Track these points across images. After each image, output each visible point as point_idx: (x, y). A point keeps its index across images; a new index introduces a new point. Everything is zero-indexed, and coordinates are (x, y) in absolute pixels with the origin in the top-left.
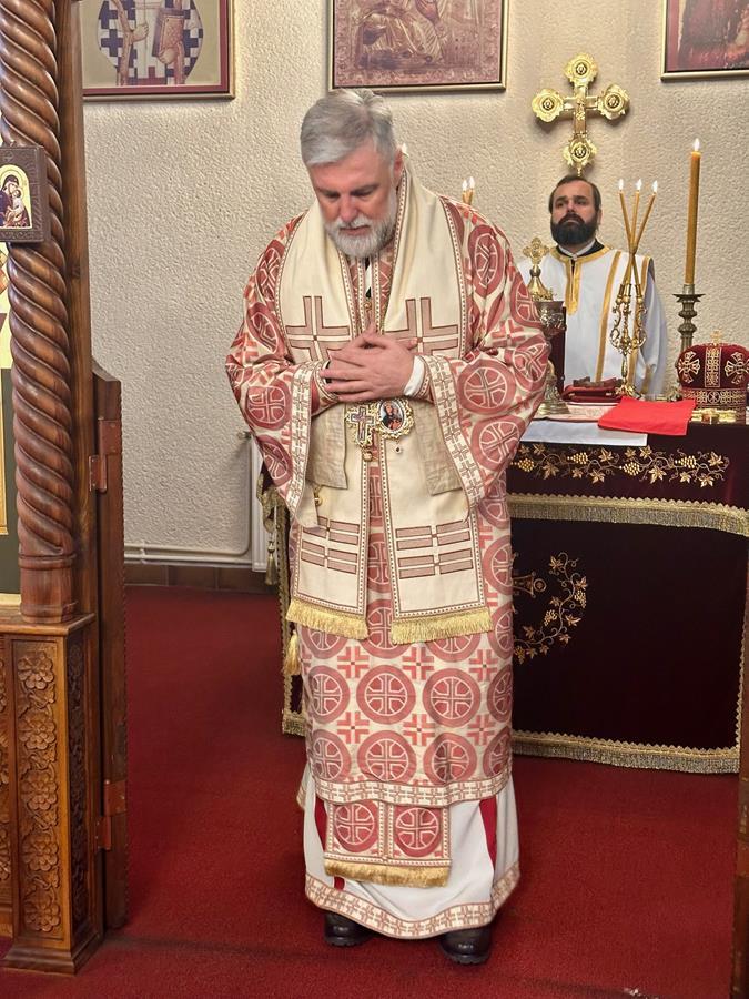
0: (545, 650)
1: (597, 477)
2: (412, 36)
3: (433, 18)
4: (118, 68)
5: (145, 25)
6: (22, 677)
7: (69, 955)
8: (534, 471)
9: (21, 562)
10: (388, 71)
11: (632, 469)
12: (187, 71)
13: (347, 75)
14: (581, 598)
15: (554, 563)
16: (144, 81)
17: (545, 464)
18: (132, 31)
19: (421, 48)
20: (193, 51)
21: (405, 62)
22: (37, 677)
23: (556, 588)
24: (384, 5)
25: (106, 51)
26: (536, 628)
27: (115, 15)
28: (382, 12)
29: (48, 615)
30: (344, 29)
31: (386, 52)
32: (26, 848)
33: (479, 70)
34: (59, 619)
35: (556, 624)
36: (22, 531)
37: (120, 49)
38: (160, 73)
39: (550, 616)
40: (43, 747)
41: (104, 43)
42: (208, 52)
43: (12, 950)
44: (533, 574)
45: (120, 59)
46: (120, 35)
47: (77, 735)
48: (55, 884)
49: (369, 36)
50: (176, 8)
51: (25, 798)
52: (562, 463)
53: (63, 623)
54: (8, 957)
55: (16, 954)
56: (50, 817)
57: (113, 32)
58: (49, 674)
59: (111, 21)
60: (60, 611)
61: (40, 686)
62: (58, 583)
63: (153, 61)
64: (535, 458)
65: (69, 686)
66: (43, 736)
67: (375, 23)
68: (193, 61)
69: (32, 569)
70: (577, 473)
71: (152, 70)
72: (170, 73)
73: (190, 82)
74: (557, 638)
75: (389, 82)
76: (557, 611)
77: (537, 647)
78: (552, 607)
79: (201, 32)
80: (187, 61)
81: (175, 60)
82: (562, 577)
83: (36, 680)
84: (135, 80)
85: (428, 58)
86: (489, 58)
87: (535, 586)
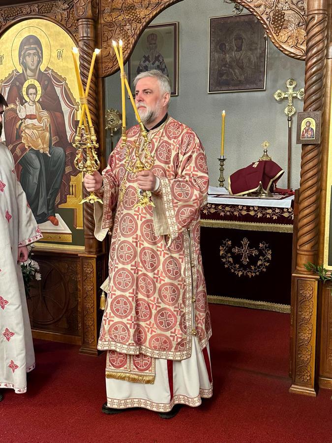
0: (258, 273)
1: (275, 217)
2: (235, 74)
3: (242, 68)
6: (85, 269)
7: (96, 350)
8: (255, 215)
9: (85, 236)
11: (286, 215)
13: (214, 87)
14: (270, 257)
15: (261, 245)
17: (258, 213)
19: (238, 78)
21: (232, 82)
22: (88, 269)
23: (261, 253)
26: (255, 266)
28: (226, 67)
29: (92, 252)
30: (213, 73)
31: (226, 80)
32: (85, 318)
33: (256, 84)
34: (94, 253)
35: (261, 265)
36: (86, 228)
39: (259, 263)
40: (90, 290)
43: (81, 348)
44: (254, 249)
49: (221, 74)
51: (85, 304)
52: (264, 213)
53: (95, 255)
54: (80, 350)
55: (82, 349)
56: (92, 310)
58: (91, 269)
60: (95, 251)
61: (89, 272)
64: (255, 211)
65: (97, 273)
66: (90, 286)
67: (223, 70)
69: (88, 238)
70: (268, 216)
74: (262, 270)
76: (262, 260)
77: (255, 273)
78: (260, 259)
82: (264, 250)
83: (88, 270)
85: (240, 81)
86: (260, 80)
87: (255, 252)
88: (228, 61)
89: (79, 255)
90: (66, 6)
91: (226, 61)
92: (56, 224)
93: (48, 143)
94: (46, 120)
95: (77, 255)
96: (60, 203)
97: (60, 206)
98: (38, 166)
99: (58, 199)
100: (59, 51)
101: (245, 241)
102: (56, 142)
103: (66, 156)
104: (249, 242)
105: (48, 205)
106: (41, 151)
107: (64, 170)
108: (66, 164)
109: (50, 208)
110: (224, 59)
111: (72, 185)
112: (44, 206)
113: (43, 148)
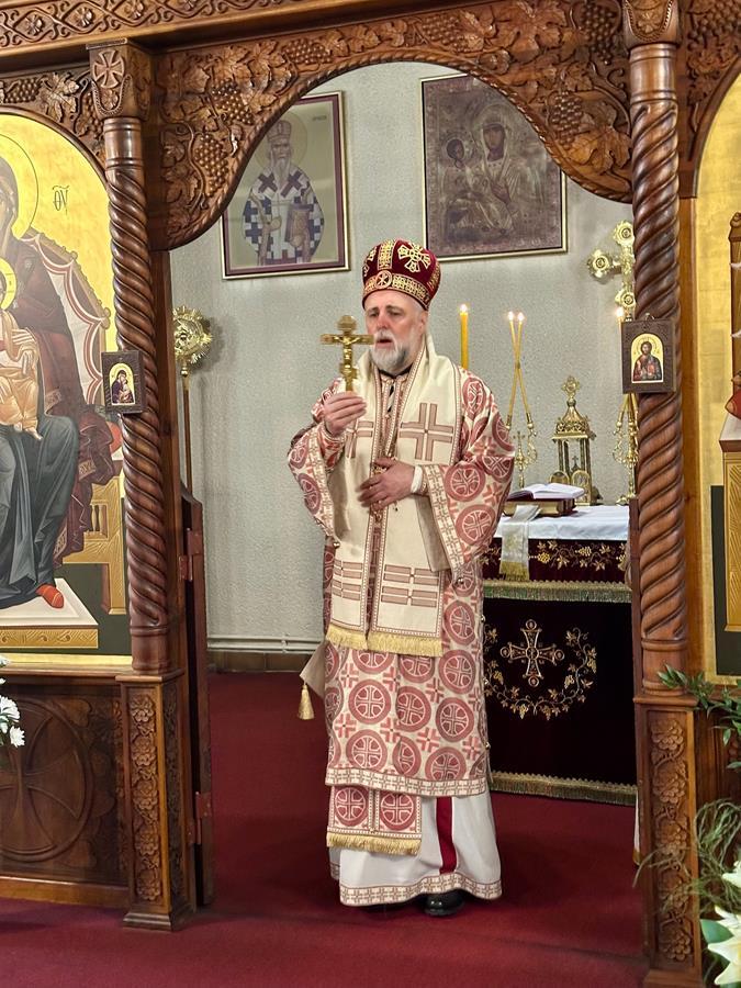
0: (566, 708)
1: (600, 566)
3: (505, 199)
4: (258, 252)
5: (279, 218)
6: (133, 713)
7: (167, 917)
8: (550, 562)
9: (131, 631)
10: (470, 243)
12: (312, 251)
13: (438, 248)
14: (592, 665)
15: (570, 636)
16: (279, 261)
17: (558, 557)
18: (269, 223)
19: (497, 224)
20: (317, 236)
21: (484, 235)
22: (143, 713)
23: (572, 657)
24: (466, 191)
25: (249, 239)
26: (558, 691)
27: (255, 211)
28: (466, 197)
29: (150, 669)
30: (435, 212)
31: (469, 229)
32: (137, 838)
33: (544, 238)
34: (157, 671)
35: (573, 687)
36: (132, 610)
37: (260, 238)
38: (291, 254)
39: (569, 681)
40: (147, 764)
41: (248, 233)
42: (328, 236)
43: (129, 914)
44: (554, 646)
45: (260, 246)
46: (260, 227)
47: (172, 756)
48: (157, 864)
49: (454, 215)
50: (303, 203)
51: (136, 802)
52: (572, 555)
53: (159, 675)
54: (126, 920)
56: (153, 815)
57: (255, 225)
58: (149, 712)
59: (253, 216)
60: (158, 666)
62: (157, 645)
63: (285, 246)
64: (550, 552)
65: (165, 720)
66: (148, 756)
67: (460, 206)
68: (317, 243)
69: (139, 636)
70: (583, 563)
71: (285, 253)
72: (299, 254)
73: (315, 261)
74: (575, 699)
75: (472, 251)
76: (574, 675)
77: (560, 707)
78: (570, 673)
79: (322, 223)
80: (312, 243)
81: (302, 243)
82: (577, 648)
83: (142, 716)
84: (272, 261)
85: (503, 231)
86: (553, 229)
87: (555, 656)
88: (471, 182)
89: (118, 678)
90: (73, 86)
91: (467, 184)
92: (59, 604)
93: (35, 408)
94: (29, 353)
95: (114, 678)
96: (66, 553)
97: (66, 561)
98: (11, 464)
99: (61, 544)
100: (59, 189)
101: (531, 630)
102: (53, 404)
103: (80, 438)
104: (539, 631)
105: (37, 560)
106: (18, 427)
107: (76, 470)
108: (80, 457)
109: (41, 565)
110: (461, 178)
111: (97, 507)
112: (28, 562)
113: (23, 419)
